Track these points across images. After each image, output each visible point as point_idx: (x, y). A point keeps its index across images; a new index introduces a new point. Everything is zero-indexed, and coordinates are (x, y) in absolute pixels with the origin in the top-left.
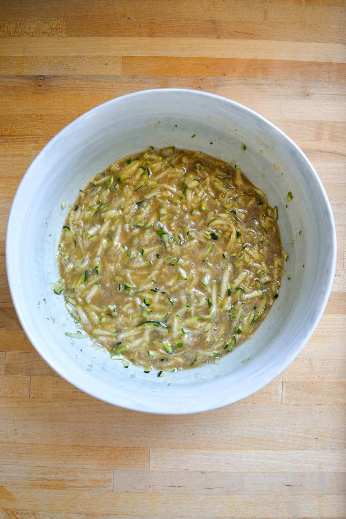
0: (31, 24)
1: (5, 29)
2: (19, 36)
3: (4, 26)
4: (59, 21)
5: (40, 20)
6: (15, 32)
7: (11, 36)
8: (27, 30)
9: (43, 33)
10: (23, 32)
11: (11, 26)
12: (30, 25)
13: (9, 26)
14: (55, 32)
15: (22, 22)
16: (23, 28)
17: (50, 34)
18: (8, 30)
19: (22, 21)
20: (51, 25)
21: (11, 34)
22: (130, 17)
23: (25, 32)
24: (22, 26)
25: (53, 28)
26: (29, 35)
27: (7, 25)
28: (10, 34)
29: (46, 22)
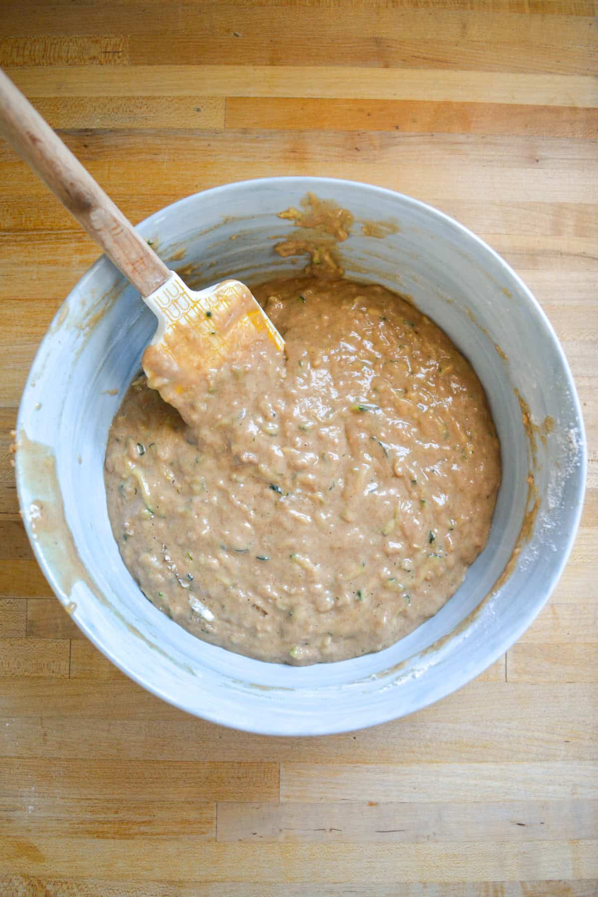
0: (71, 44)
1: (27, 53)
2: (51, 64)
3: (24, 48)
4: (118, 40)
5: (86, 37)
6: (43, 57)
7: (37, 65)
8: (64, 54)
9: (90, 59)
10: (56, 58)
11: (37, 47)
12: (69, 46)
13: (33, 47)
14: (111, 57)
15: (55, 41)
16: (57, 50)
17: (102, 60)
18: (32, 54)
19: (54, 39)
20: (105, 45)
21: (37, 61)
22: (237, 33)
23: (60, 57)
24: (55, 48)
25: (108, 50)
26: (67, 62)
27: (28, 46)
28: (35, 60)
29: (97, 41)
